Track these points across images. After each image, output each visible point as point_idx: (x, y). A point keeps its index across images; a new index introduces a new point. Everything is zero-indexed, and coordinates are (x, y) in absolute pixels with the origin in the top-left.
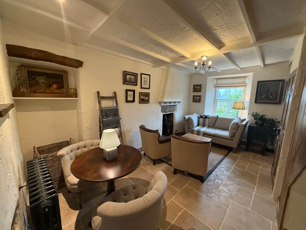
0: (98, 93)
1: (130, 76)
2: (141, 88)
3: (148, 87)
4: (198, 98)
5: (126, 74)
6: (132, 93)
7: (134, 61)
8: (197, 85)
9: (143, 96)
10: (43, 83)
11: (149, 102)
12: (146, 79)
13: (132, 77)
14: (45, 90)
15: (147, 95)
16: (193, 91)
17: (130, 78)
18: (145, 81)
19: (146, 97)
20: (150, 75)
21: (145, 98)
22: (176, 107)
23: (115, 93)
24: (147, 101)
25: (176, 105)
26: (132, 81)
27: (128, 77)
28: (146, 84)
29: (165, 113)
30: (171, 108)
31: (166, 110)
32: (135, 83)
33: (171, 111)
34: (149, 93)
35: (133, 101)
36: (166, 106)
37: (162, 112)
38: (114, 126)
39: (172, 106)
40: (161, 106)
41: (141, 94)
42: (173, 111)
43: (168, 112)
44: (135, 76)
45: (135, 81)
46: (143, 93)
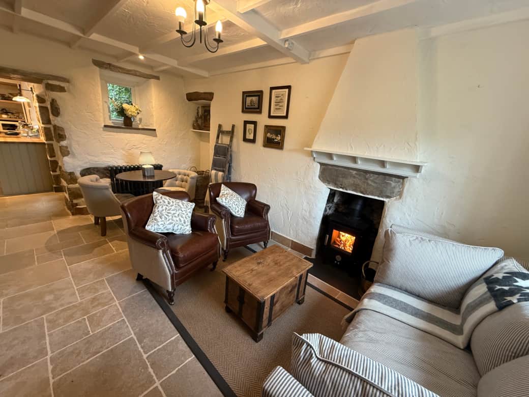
0: (220, 126)
1: (251, 98)
2: (270, 117)
3: (285, 114)
5: (246, 96)
9: (271, 134)
11: (282, 148)
12: (279, 99)
15: (280, 131)
17: (251, 101)
18: (277, 103)
19: (277, 136)
20: (289, 87)
21: (274, 137)
22: (403, 184)
23: (233, 126)
25: (403, 178)
27: (249, 99)
28: (279, 109)
29: (337, 187)
30: (367, 179)
31: (341, 179)
32: (258, 110)
33: (364, 188)
34: (284, 128)
35: (253, 141)
36: (342, 169)
37: (324, 182)
38: (222, 169)
39: (377, 176)
40: (321, 164)
41: (268, 128)
42: (378, 192)
43: (354, 188)
44: (259, 96)
45: (259, 106)
46: (272, 128)
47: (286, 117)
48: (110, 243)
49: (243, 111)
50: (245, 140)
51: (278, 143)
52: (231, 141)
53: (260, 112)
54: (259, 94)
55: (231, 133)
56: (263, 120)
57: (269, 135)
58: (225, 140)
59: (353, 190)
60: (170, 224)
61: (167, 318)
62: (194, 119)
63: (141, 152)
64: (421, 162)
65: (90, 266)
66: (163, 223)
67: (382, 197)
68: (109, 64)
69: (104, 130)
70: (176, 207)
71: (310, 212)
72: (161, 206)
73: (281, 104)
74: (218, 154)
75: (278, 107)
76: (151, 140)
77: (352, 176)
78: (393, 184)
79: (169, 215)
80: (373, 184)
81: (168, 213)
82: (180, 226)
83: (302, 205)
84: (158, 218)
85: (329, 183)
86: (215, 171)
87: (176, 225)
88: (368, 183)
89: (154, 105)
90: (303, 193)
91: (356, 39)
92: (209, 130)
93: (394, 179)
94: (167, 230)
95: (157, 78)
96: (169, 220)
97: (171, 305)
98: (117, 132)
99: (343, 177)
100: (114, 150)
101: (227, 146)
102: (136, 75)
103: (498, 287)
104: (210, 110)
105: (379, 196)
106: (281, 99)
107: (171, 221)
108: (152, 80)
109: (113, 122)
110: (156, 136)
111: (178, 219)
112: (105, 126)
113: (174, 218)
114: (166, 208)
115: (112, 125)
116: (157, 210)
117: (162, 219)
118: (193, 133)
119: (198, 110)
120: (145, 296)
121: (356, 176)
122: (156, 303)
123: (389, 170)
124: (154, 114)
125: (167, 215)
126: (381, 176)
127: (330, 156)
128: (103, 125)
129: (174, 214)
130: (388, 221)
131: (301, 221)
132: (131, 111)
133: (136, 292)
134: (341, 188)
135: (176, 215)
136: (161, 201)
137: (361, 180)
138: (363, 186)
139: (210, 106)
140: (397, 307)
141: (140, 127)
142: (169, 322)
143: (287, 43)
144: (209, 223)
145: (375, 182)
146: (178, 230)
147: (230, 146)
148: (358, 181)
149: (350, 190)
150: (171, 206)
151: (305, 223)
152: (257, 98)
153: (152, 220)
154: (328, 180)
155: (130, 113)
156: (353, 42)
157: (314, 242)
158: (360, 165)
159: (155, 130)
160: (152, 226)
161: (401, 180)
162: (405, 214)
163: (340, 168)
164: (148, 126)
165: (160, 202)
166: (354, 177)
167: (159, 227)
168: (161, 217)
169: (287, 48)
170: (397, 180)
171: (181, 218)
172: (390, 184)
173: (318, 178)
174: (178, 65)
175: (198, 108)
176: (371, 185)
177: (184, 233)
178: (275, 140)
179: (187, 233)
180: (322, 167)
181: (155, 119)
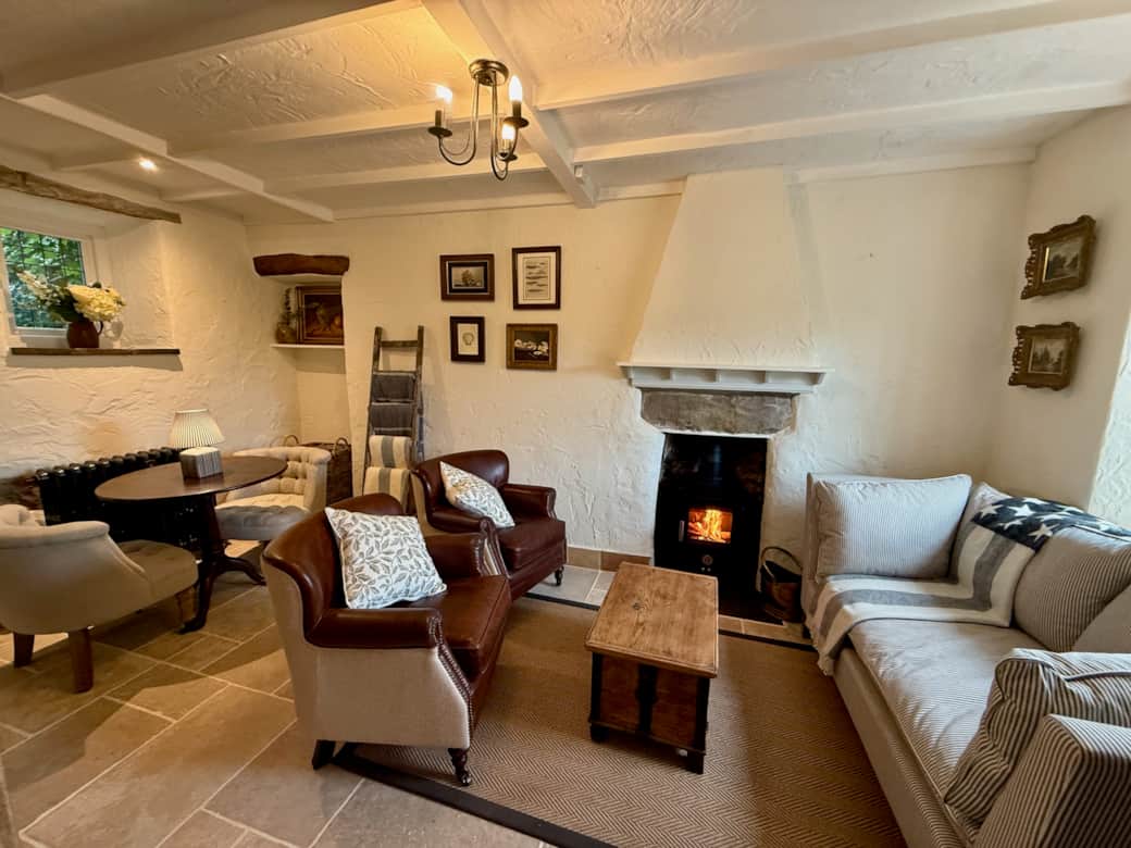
0: (378, 331)
1: (464, 269)
2: (517, 306)
3: (553, 301)
4: (1056, 348)
5: (451, 266)
6: (473, 328)
7: (477, 210)
8: (1060, 233)
9: (524, 341)
10: (323, 317)
11: (554, 367)
12: (535, 271)
13: (472, 270)
14: (325, 330)
15: (547, 334)
16: (1028, 294)
17: (465, 277)
18: (532, 280)
19: (539, 343)
20: (557, 250)
21: (532, 346)
22: (792, 406)
23: (421, 331)
24: (546, 358)
25: (791, 396)
26: (475, 285)
27: (458, 273)
28: (539, 291)
29: (681, 429)
30: (733, 406)
31: (686, 413)
32: (486, 293)
33: (731, 423)
34: (554, 327)
35: (479, 358)
36: (686, 394)
37: (653, 423)
38: (401, 429)
39: (748, 398)
40: (644, 390)
41: (514, 330)
42: (755, 426)
43: (711, 425)
44: (485, 265)
45: (486, 285)
46: (524, 329)
47: (557, 306)
48: (128, 704)
49: (445, 297)
50: (457, 357)
51: (543, 358)
52: (419, 362)
53: (491, 298)
54: (486, 262)
55: (416, 345)
56: (499, 314)
57: (518, 344)
58: (401, 363)
59: (712, 429)
60: (399, 580)
61: (483, 822)
62: (277, 319)
63: (177, 414)
64: (821, 368)
65: (113, 794)
66: (383, 581)
67: (763, 433)
68: (24, 176)
69: (9, 365)
70: (396, 534)
71: (634, 487)
72: (364, 540)
73: (540, 281)
74: (384, 396)
75: (534, 287)
76: (166, 380)
77: (705, 404)
78: (778, 408)
79: (391, 557)
80: (743, 412)
81: (387, 553)
82: (421, 579)
83: (616, 476)
84: (367, 571)
85: (663, 423)
86: (381, 438)
87: (413, 579)
88: (736, 414)
89: (168, 288)
90: (614, 452)
91: (689, 174)
92: (342, 344)
93: (777, 399)
94: (395, 597)
95: (175, 218)
96: (394, 572)
97: (467, 785)
98: (56, 367)
99: (690, 409)
100: (49, 418)
101: (410, 375)
102: (110, 209)
103: (1007, 525)
104: (340, 297)
105: (758, 433)
106: (541, 272)
107: (399, 571)
108: (159, 224)
109: (23, 340)
110: (178, 367)
111: (412, 562)
112: (15, 351)
113: (405, 563)
114: (377, 542)
115: (24, 345)
116: (357, 555)
117: (378, 572)
118: (276, 352)
119: (288, 297)
120: (374, 798)
121: (715, 403)
122: (422, 801)
123: (771, 386)
124: (171, 308)
125: (384, 559)
126: (756, 398)
127: (665, 372)
128: (7, 349)
129: (400, 551)
130: (782, 472)
131: (615, 508)
132: (101, 305)
133: (342, 800)
134: (688, 428)
135: (405, 553)
136: (358, 527)
137: (722, 409)
138: (728, 419)
139: (340, 287)
140: (894, 601)
141: (117, 345)
142: (497, 828)
143: (581, 170)
144: (477, 552)
145: (749, 410)
146: (417, 588)
147: (418, 374)
148: (718, 412)
149: (706, 429)
150: (386, 535)
151: (627, 509)
152: (481, 269)
153: (354, 581)
154: (660, 419)
155: (97, 310)
156: (684, 179)
157: (650, 543)
158: (723, 384)
159: (177, 352)
160: (363, 597)
161: (789, 400)
162: (806, 454)
163: (682, 394)
164: (149, 342)
165: (358, 531)
166: (711, 406)
167: (379, 595)
168: (374, 569)
169: (578, 179)
170: (782, 400)
171: (418, 559)
172: (775, 409)
173: (639, 416)
174: (266, 191)
175: (288, 291)
176: (741, 415)
177: (430, 594)
178: (535, 353)
179: (439, 591)
180: (647, 395)
181: (173, 322)
